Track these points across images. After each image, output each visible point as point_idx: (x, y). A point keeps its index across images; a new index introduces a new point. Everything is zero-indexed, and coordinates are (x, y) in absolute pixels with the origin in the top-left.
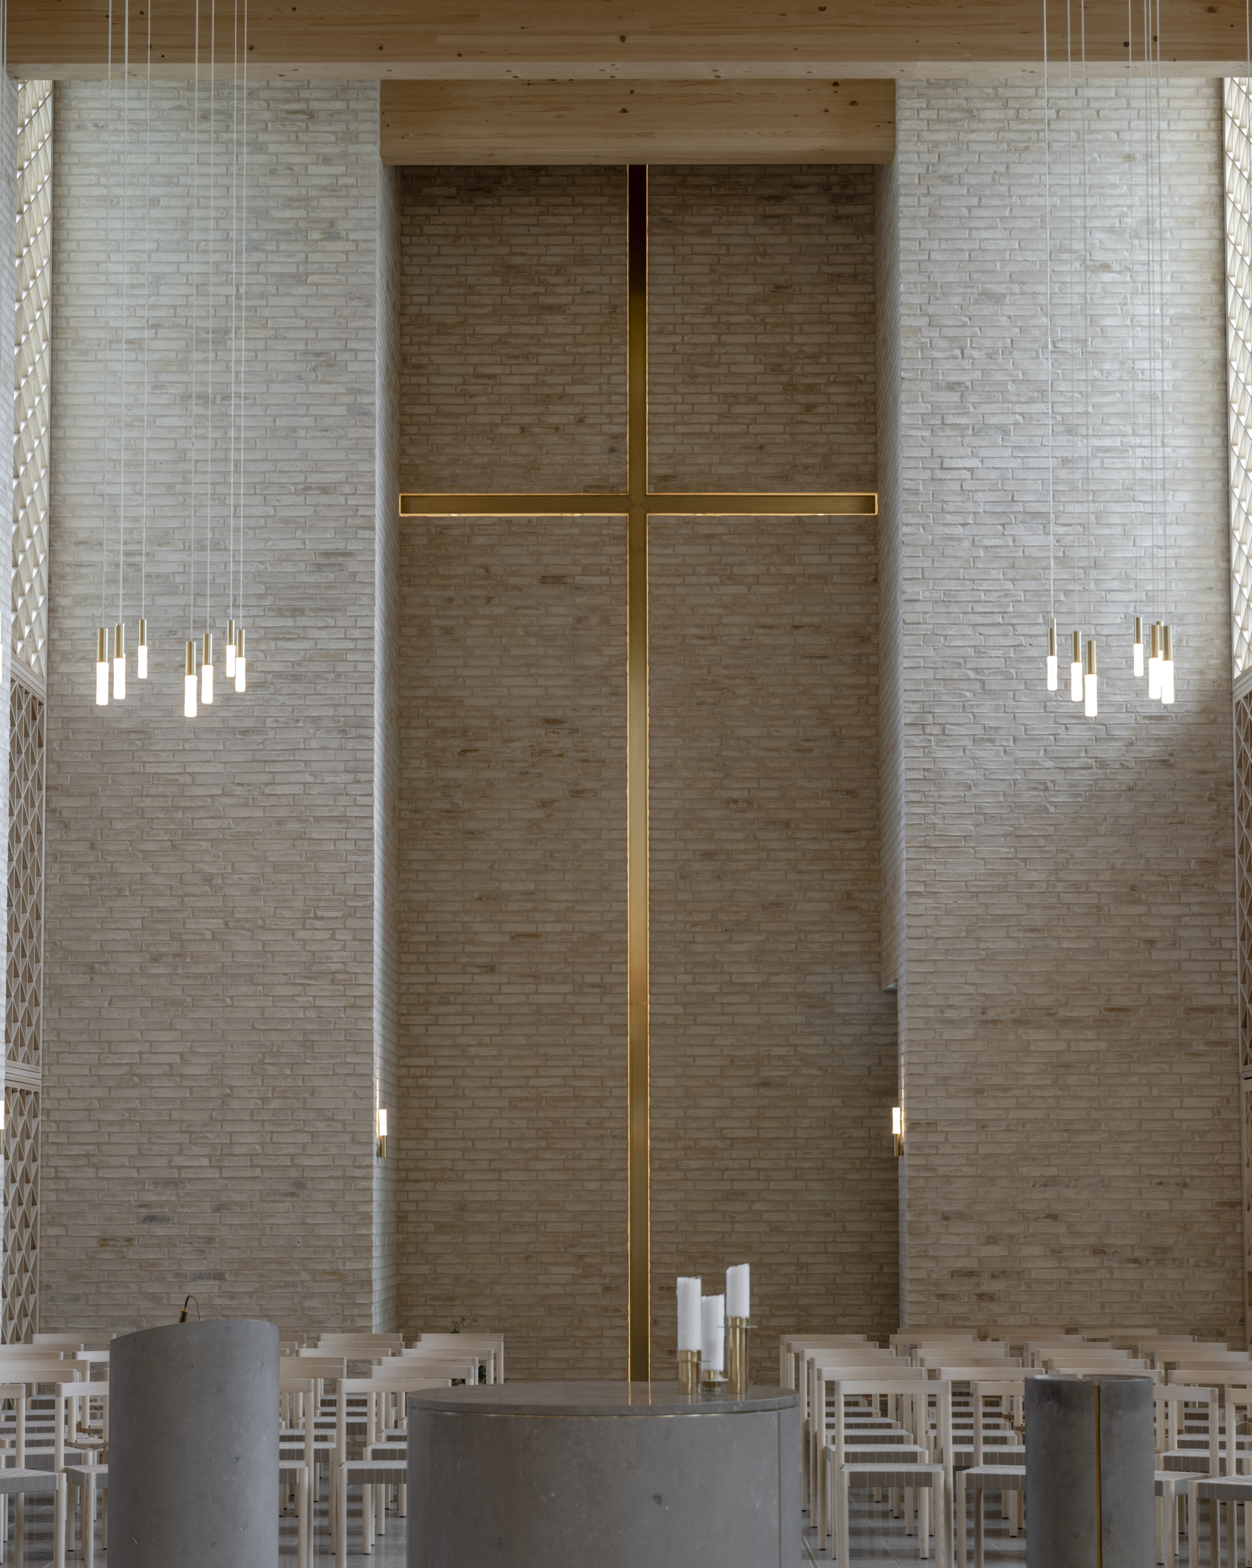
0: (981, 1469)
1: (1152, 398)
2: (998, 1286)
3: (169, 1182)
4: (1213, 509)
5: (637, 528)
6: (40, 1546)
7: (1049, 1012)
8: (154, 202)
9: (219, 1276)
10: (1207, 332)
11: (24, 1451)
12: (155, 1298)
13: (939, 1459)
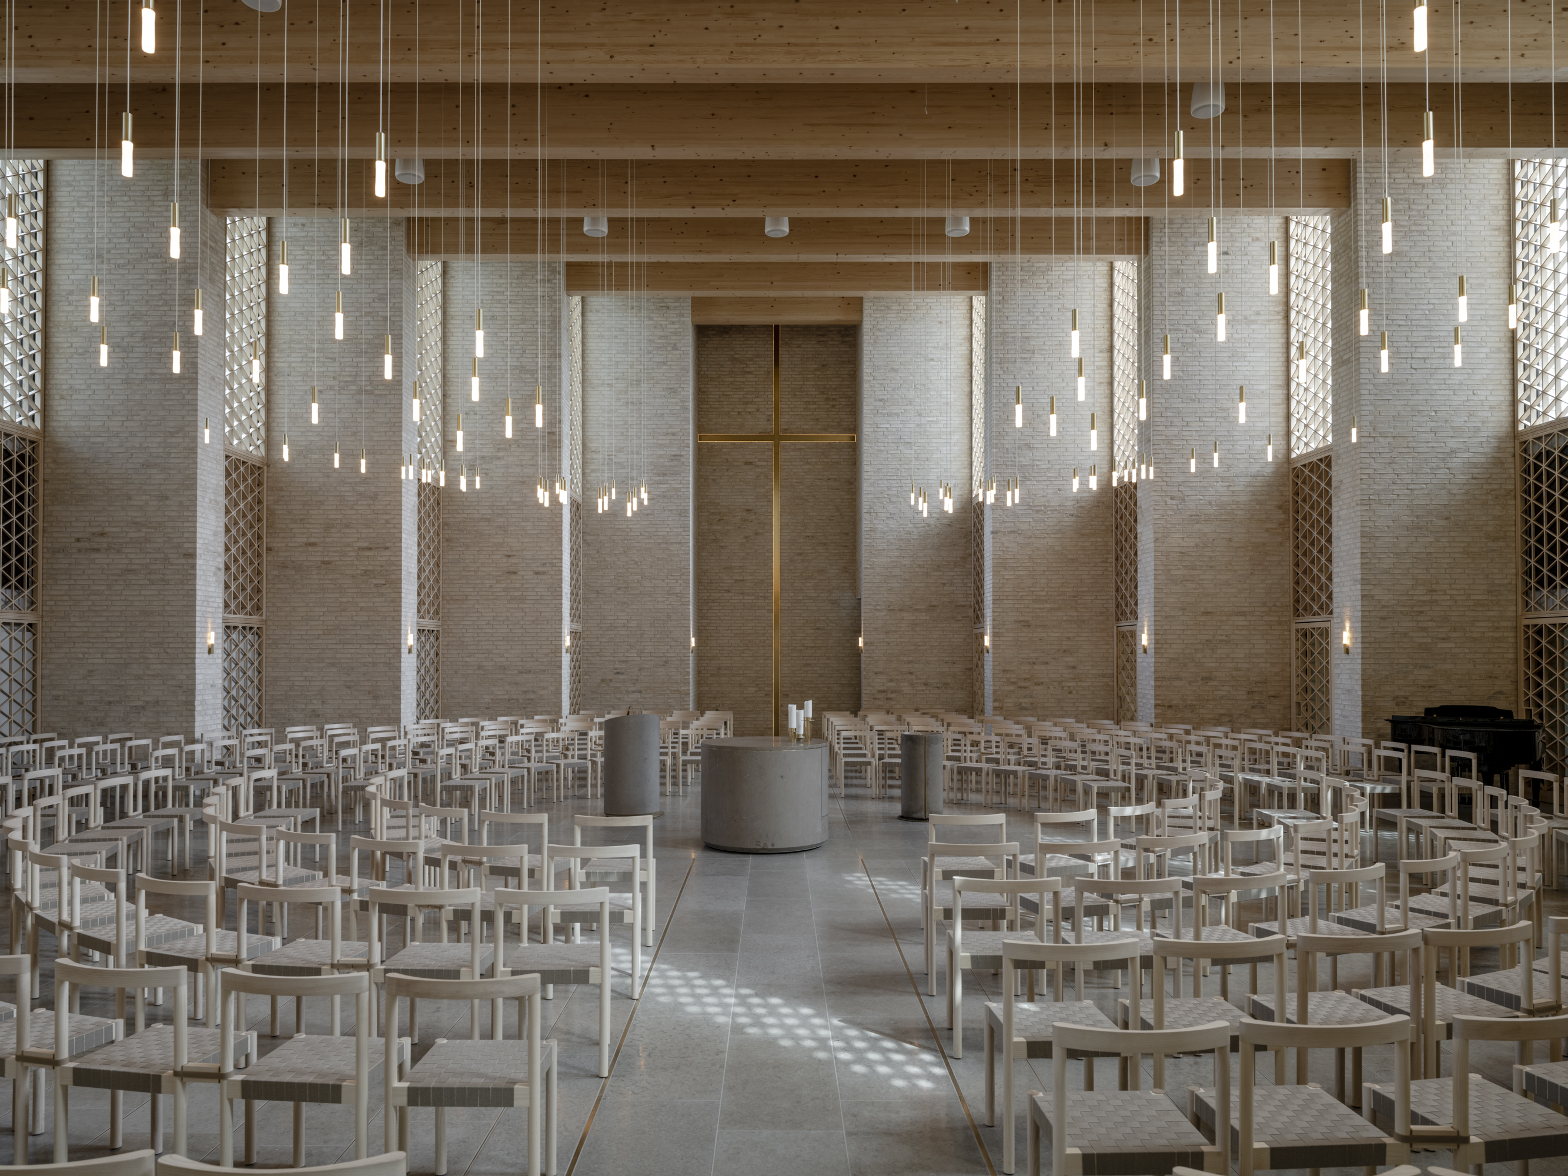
0: (887, 760)
1: (947, 404)
2: (893, 696)
3: (623, 661)
4: (966, 441)
5: (776, 446)
6: (583, 782)
7: (910, 607)
8: (616, 337)
9: (640, 692)
10: (966, 382)
11: (577, 752)
12: (619, 699)
13: (873, 756)
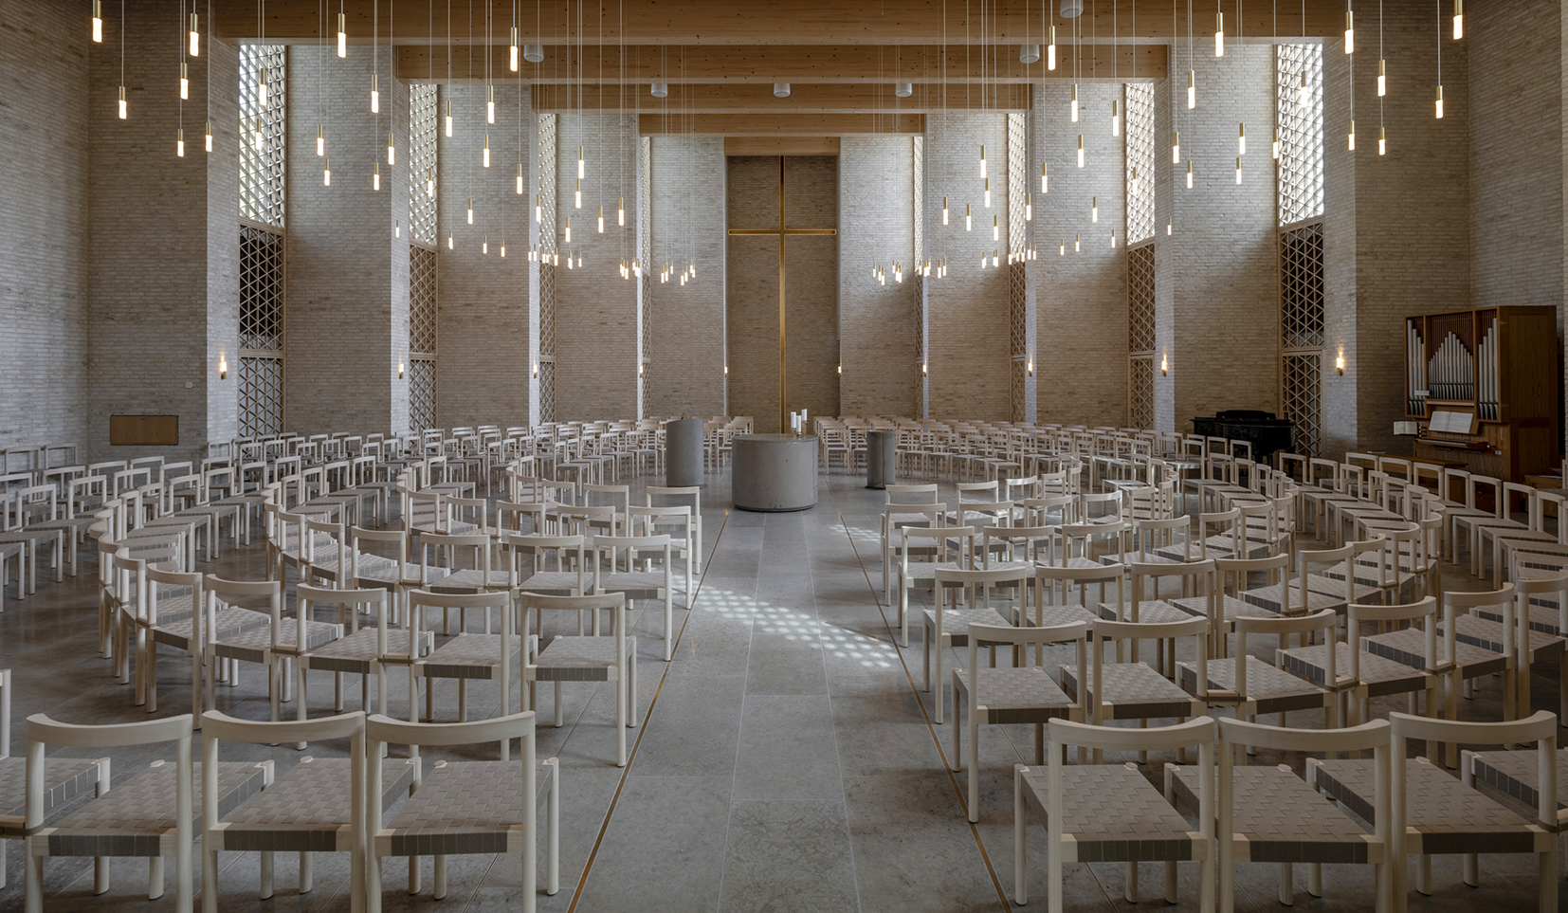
0: (857, 449)
1: (897, 209)
2: (861, 406)
3: (680, 383)
4: (911, 234)
5: (782, 237)
6: (652, 465)
7: (873, 346)
8: (673, 164)
9: (690, 404)
10: (911, 194)
11: (648, 444)
12: (676, 408)
13: (848, 446)
